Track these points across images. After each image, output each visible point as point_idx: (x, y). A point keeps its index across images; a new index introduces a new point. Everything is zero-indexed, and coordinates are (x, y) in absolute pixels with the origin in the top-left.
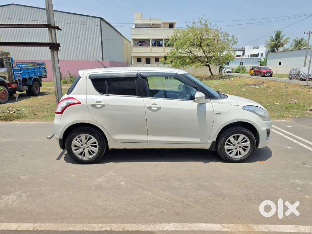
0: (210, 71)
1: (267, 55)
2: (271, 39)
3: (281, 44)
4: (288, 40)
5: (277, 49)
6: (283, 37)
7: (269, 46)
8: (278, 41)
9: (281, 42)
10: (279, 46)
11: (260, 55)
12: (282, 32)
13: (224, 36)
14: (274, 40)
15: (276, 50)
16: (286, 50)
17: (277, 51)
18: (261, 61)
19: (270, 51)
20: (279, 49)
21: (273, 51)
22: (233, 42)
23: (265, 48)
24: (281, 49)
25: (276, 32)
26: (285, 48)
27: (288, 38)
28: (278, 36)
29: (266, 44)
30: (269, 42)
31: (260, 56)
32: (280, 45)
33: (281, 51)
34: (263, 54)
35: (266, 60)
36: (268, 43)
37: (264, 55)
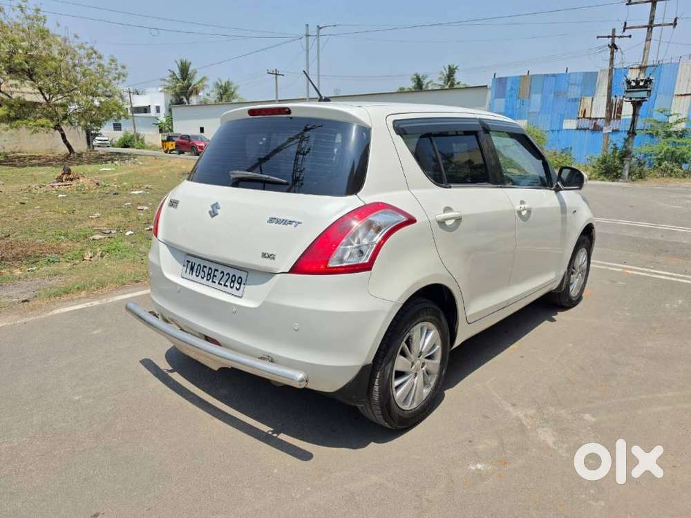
0: (65, 141)
1: (170, 110)
2: (171, 76)
3: (194, 88)
4: (205, 83)
5: (188, 99)
6: (195, 74)
7: (171, 92)
8: (186, 82)
9: (193, 84)
10: (191, 94)
11: (153, 110)
12: (190, 63)
13: (89, 56)
14: (178, 80)
15: (185, 100)
16: (204, 104)
17: (189, 103)
18: (159, 122)
19: (174, 101)
20: (190, 99)
21: (180, 103)
22: (116, 73)
23: (163, 94)
24: (194, 100)
25: (179, 63)
26: (202, 99)
27: (204, 79)
28: (184, 70)
29: (164, 85)
30: (168, 82)
31: (153, 113)
32: (192, 92)
33: (195, 104)
34: (161, 108)
35: (170, 121)
36: (167, 84)
37: (163, 110)
